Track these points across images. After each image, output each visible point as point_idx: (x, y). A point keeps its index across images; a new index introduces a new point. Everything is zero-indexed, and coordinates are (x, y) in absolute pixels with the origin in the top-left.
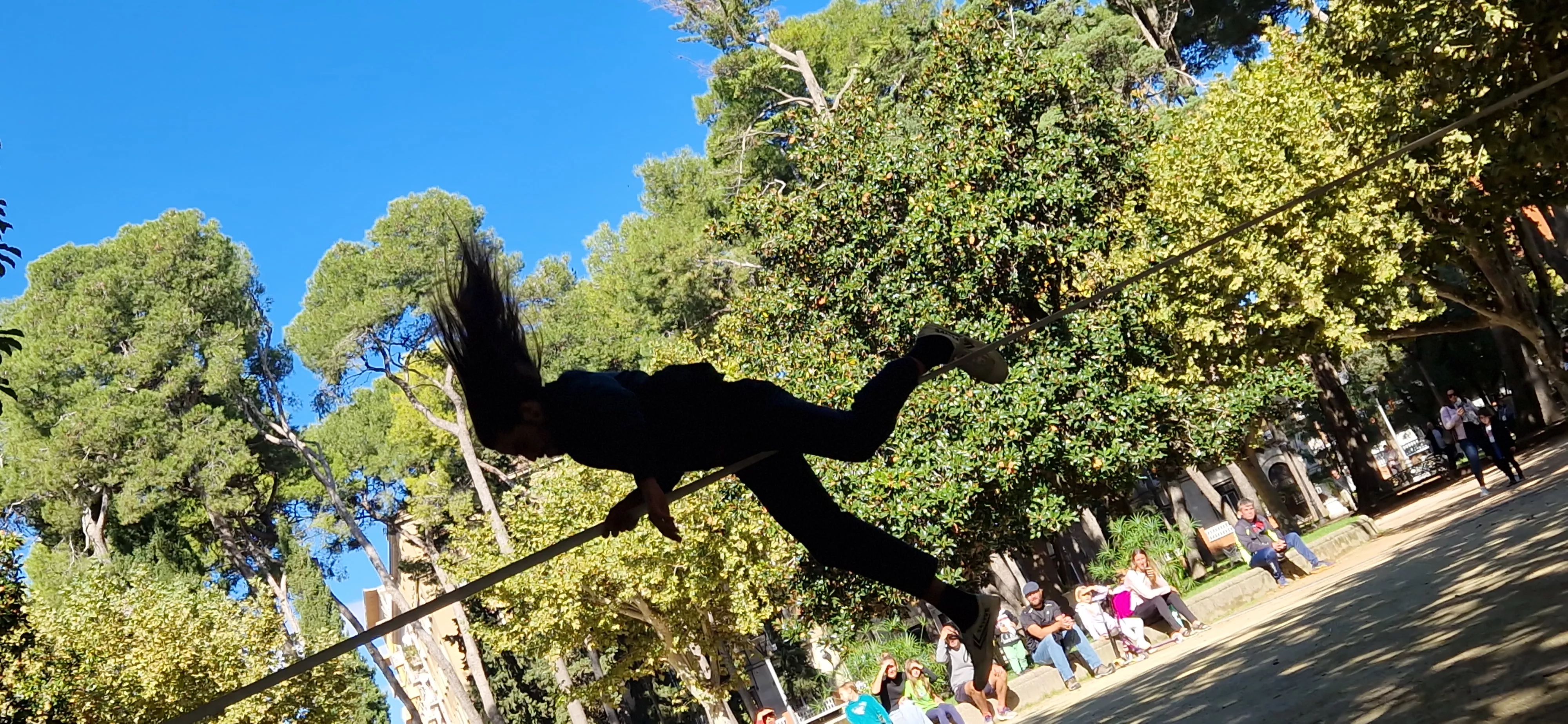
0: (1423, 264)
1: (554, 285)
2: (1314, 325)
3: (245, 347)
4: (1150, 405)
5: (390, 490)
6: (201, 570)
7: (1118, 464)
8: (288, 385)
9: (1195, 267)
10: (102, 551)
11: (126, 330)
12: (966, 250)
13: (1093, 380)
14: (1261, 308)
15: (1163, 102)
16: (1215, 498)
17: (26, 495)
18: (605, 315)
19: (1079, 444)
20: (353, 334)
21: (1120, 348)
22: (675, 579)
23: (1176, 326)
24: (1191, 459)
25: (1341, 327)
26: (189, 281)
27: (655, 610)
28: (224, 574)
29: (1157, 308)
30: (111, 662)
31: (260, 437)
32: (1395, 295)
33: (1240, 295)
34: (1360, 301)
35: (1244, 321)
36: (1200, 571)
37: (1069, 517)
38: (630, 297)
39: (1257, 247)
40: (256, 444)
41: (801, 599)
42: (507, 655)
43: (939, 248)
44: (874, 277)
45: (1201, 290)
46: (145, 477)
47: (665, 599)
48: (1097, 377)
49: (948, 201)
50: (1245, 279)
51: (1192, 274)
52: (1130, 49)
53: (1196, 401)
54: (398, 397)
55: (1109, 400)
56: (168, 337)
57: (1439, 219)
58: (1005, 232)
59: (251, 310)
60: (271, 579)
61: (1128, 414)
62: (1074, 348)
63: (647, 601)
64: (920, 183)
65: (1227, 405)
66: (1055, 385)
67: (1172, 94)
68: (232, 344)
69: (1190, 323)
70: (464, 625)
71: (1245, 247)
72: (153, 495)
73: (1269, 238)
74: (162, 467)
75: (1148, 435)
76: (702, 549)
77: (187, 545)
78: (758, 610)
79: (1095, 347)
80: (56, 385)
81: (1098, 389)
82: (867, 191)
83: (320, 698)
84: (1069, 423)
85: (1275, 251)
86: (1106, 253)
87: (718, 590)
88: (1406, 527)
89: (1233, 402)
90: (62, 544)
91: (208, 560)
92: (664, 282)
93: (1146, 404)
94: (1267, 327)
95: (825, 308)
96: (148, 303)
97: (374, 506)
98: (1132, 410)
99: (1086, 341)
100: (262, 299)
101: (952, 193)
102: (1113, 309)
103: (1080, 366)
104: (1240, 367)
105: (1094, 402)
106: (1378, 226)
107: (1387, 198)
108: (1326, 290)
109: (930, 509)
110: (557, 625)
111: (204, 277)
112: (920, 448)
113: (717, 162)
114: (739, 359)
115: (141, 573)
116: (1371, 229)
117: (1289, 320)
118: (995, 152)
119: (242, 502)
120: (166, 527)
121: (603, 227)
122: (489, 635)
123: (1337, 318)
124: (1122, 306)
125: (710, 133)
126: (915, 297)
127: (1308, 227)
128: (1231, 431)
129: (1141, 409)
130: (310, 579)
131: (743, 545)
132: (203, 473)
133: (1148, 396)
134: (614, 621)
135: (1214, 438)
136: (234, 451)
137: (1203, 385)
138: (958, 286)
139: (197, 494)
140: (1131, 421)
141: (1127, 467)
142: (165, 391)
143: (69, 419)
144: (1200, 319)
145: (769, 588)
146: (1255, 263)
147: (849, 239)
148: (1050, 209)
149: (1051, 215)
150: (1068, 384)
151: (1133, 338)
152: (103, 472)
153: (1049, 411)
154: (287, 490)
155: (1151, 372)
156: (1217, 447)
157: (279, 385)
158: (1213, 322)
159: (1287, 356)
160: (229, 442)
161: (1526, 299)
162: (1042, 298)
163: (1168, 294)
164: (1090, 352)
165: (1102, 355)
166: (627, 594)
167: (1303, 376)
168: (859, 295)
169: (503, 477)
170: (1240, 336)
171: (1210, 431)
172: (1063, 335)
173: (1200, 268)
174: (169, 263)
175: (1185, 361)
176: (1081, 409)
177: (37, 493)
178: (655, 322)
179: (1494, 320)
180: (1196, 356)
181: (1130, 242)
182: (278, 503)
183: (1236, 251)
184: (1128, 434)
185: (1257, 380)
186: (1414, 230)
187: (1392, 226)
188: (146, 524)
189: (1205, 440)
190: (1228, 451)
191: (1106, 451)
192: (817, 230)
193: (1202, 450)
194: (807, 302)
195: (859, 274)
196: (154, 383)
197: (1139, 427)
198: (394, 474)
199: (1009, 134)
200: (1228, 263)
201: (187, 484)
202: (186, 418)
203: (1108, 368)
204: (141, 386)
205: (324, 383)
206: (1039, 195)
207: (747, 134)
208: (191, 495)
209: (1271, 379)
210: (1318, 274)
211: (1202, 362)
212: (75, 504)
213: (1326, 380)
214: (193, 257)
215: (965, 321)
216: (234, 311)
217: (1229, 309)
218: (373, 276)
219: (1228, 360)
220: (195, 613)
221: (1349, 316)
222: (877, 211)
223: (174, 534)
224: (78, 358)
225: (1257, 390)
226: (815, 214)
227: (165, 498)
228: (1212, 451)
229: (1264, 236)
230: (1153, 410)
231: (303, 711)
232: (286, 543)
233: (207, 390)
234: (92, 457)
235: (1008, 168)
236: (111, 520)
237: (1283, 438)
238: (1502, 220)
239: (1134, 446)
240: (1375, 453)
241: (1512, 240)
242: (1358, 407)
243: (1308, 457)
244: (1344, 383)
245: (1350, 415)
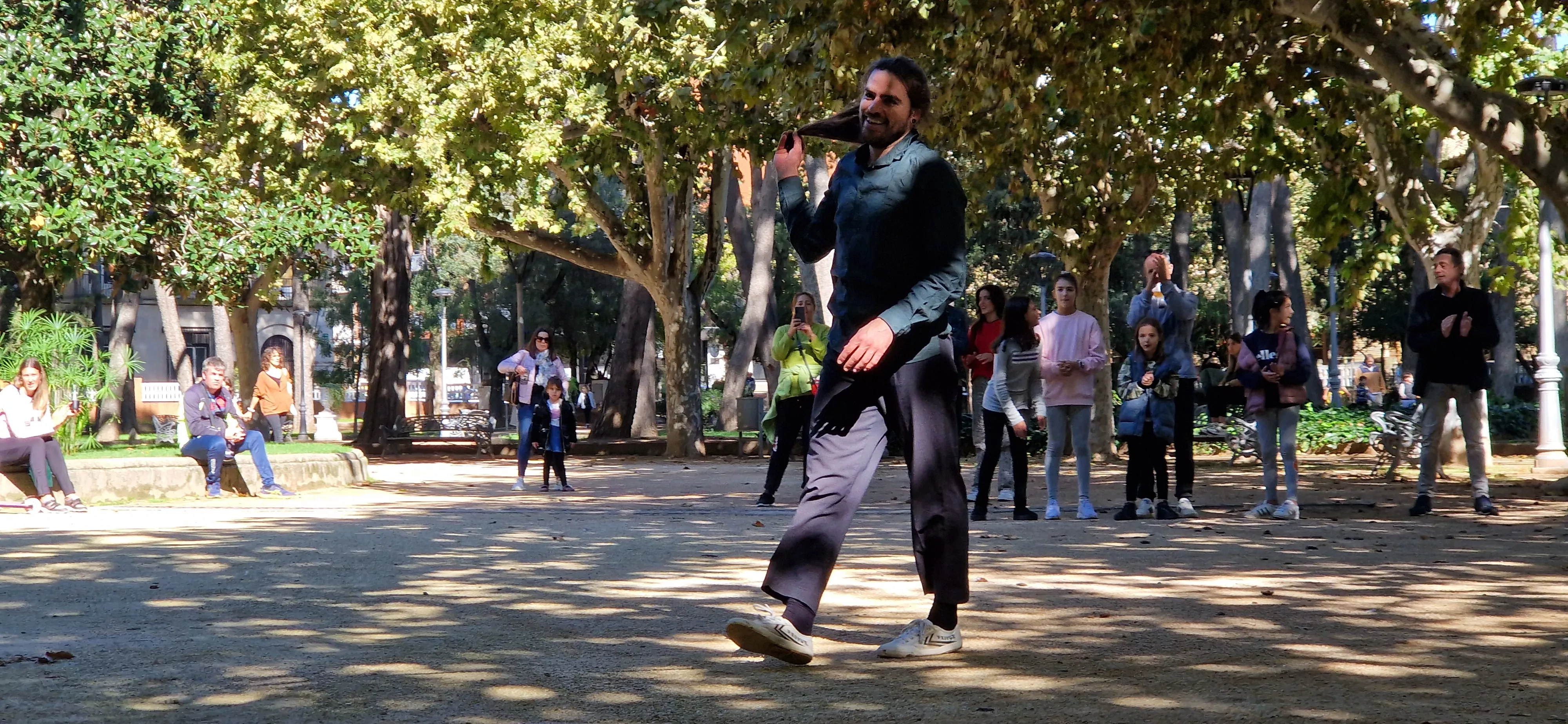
0: (586, 160)
4: (149, 175)
7: (66, 235)
9: (297, 20)
13: (85, 104)
14: (360, 119)
16: (177, 344)
19: (25, 183)
21: (144, 78)
23: (236, 87)
24: (170, 276)
25: (448, 192)
29: (220, 50)
32: (534, 183)
33: (339, 89)
34: (486, 171)
35: (326, 125)
36: (109, 433)
39: (391, 34)
45: (291, 55)
48: (94, 102)
50: (356, 68)
51: (289, 27)
53: (213, 199)
55: (94, 141)
57: (630, 111)
61: (112, 174)
62: (80, 46)
65: (252, 223)
66: (28, 83)
69: (256, 92)
71: (376, 26)
73: (412, 30)
75: (127, 214)
79: (110, 58)
81: (88, 119)
84: (24, 147)
85: (411, 50)
88: (403, 488)
89: (263, 223)
93: (143, 172)
94: (353, 146)
98: (121, 170)
99: (100, 45)
102: (161, 20)
103: (76, 76)
104: (293, 184)
105: (73, 135)
106: (554, 83)
107: (585, 53)
108: (451, 136)
116: (544, 83)
117: (387, 151)
123: (449, 179)
124: (175, 22)
127: (467, 40)
128: (241, 262)
129: (134, 175)
133: (151, 162)
135: (214, 260)
137: (233, 183)
140: (111, 184)
141: (78, 246)
144: (271, 94)
146: (378, 54)
150: (48, 91)
151: (169, 73)
155: (171, 134)
156: (213, 274)
158: (286, 106)
159: (361, 196)
161: (683, 264)
163: (244, 38)
164: (99, 63)
165: (115, 75)
167: (368, 233)
170: (309, 142)
171: (214, 249)
172: (74, 21)
173: (304, 24)
175: (224, 140)
176: (49, 135)
179: (634, 273)
180: (243, 140)
183: (361, 25)
184: (100, 201)
185: (308, 210)
186: (595, 111)
187: (571, 92)
189: (201, 257)
190: (224, 285)
191: (57, 210)
193: (192, 269)
197: (120, 198)
200: (344, 36)
203: (115, 98)
209: (326, 217)
210: (450, 109)
211: (247, 153)
213: (395, 252)
217: (317, 99)
219: (281, 167)
221: (465, 183)
225: (301, 223)
228: (203, 277)
229: (407, 24)
230: (150, 183)
237: (303, 303)
238: (702, 149)
239: (102, 219)
240: (410, 377)
241: (703, 182)
242: (417, 308)
243: (325, 347)
244: (415, 267)
245: (402, 314)
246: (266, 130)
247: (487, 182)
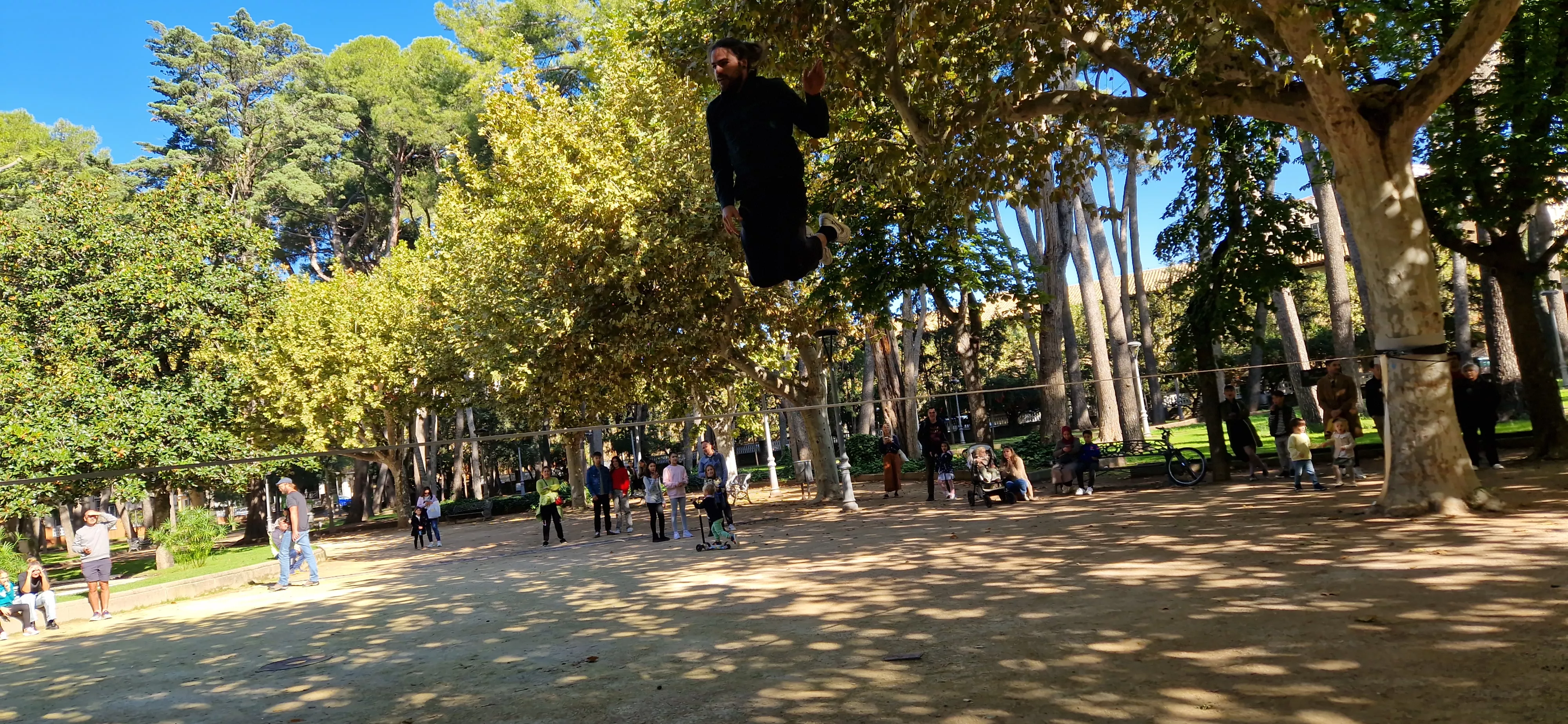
247: (332, 431)
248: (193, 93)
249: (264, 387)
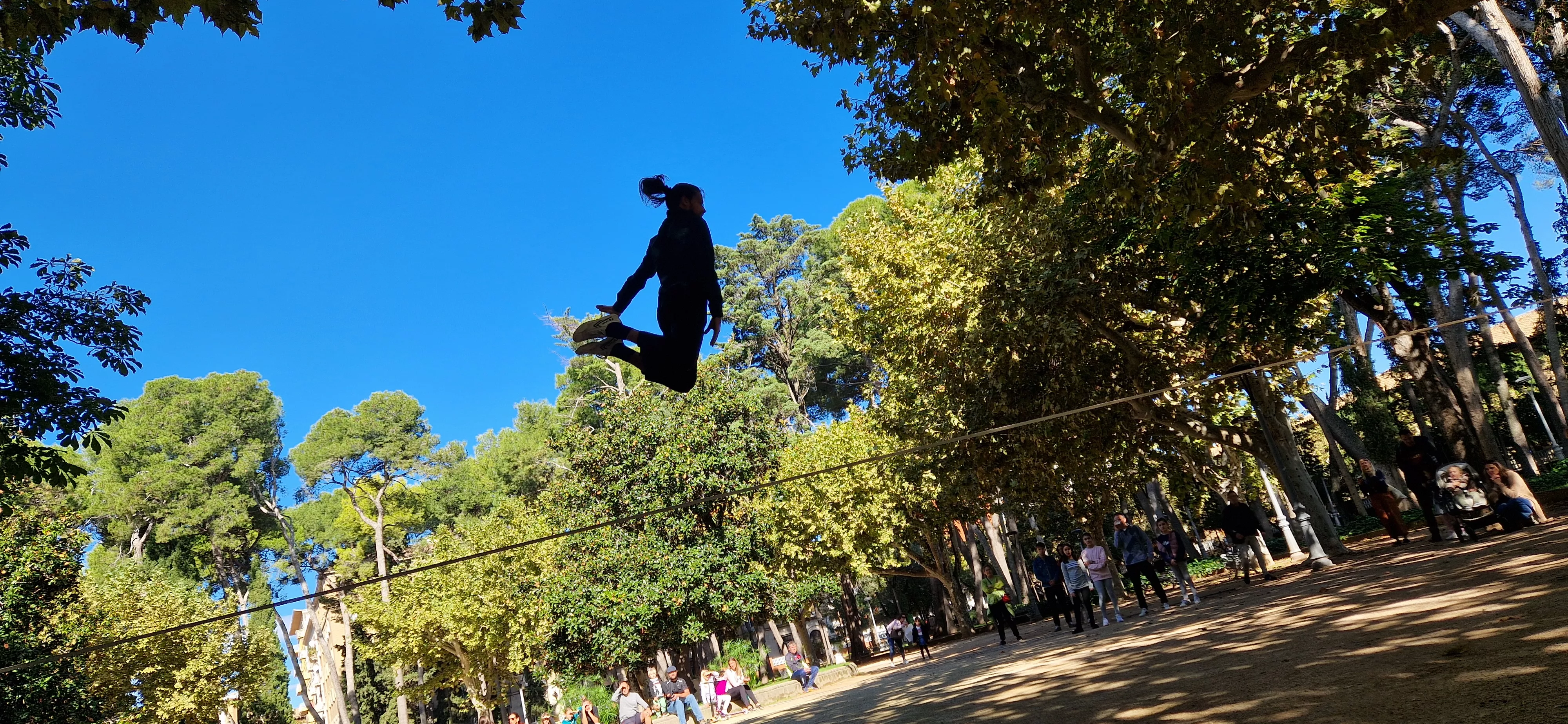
0: (903, 538)
1: (454, 457)
2: (845, 559)
3: (263, 455)
4: (757, 582)
5: (326, 554)
6: (197, 578)
7: (735, 611)
8: (284, 481)
9: (794, 516)
10: (139, 556)
11: (194, 431)
12: (681, 481)
13: (731, 563)
14: (822, 544)
15: (794, 431)
16: (780, 641)
17: (101, 514)
18: (478, 479)
19: (717, 596)
20: (330, 460)
21: (748, 549)
22: (480, 633)
23: (779, 545)
24: (773, 617)
25: (859, 562)
26: (241, 411)
27: (464, 649)
28: (211, 584)
29: (771, 533)
30: (123, 623)
31: (257, 508)
32: (888, 552)
33: (813, 536)
34: (870, 551)
35: (812, 549)
36: (765, 680)
37: (704, 635)
38: (495, 471)
39: (826, 512)
40: (254, 511)
41: (548, 656)
42: (370, 662)
43: (667, 477)
44: (629, 486)
45: (794, 529)
46: (180, 517)
47: (472, 644)
48: (733, 562)
49: (677, 453)
50: (817, 527)
51: (792, 519)
52: (783, 400)
53: (781, 586)
54: (346, 502)
55: (737, 575)
56: (219, 440)
57: (914, 517)
58: (702, 477)
59: (273, 435)
60: (239, 592)
61: (745, 585)
62: (725, 544)
63: (461, 643)
64: (664, 442)
65: (796, 591)
66: (711, 562)
67: (799, 427)
68: (256, 451)
69: (786, 545)
70: (349, 639)
71: (820, 511)
72: (181, 529)
73: (832, 509)
74: (192, 513)
75: (753, 598)
76: (500, 619)
77: (193, 562)
78: (522, 660)
79: (736, 546)
80: (141, 453)
81: (733, 568)
82: (636, 439)
83: (248, 667)
84: (714, 584)
85: (834, 516)
86: (751, 498)
87: (503, 644)
88: (872, 673)
89: (800, 589)
90: (115, 547)
91: (204, 573)
92: (516, 467)
93: (755, 582)
94: (823, 554)
95: (600, 497)
96: (213, 418)
97: (315, 561)
98: (748, 583)
99: (732, 542)
100: (282, 430)
101: (680, 450)
102: (749, 528)
103: (726, 555)
104: (806, 573)
105: (729, 575)
106: (885, 514)
107: (892, 501)
108: (855, 542)
109: (631, 617)
110: (403, 649)
111: (251, 411)
112: (633, 583)
113: (560, 410)
114: (546, 516)
115: (159, 573)
116: (881, 515)
117: (835, 553)
118: (706, 434)
119: (235, 543)
120: (183, 549)
121: (490, 431)
122: (362, 648)
123: (858, 557)
124: (754, 528)
125: (561, 395)
126: (648, 501)
127: (852, 507)
128: (795, 605)
129: (752, 584)
130: (263, 596)
131: (523, 621)
132: (216, 522)
133: (757, 578)
134: (438, 652)
135: (786, 607)
136: (239, 513)
137: (786, 578)
138: (673, 500)
139: (208, 533)
140: (746, 589)
141: (740, 614)
142: (208, 470)
143: (143, 475)
144: (791, 544)
145: (532, 648)
146: (823, 520)
147: (621, 463)
148: (728, 469)
149: (727, 473)
150: (718, 562)
151: (756, 546)
152: (154, 509)
153: (705, 575)
154: (264, 542)
155: (762, 566)
156: (787, 612)
157: (278, 480)
158: (797, 547)
159: (830, 571)
160: (238, 507)
161: (949, 567)
162: (714, 515)
163: (778, 527)
164: (732, 548)
165: (739, 551)
166: (449, 638)
167: (836, 584)
168: (620, 493)
169: (395, 558)
170: (808, 557)
171: (785, 603)
172: (721, 536)
173: (796, 517)
174: (232, 398)
175: (780, 564)
176: (722, 577)
177: (109, 514)
178: (505, 488)
179: (932, 574)
180: (786, 563)
181: (764, 495)
182: (256, 548)
183: (815, 512)
184: (743, 596)
185: (813, 581)
186: (902, 520)
187: (892, 516)
188: (171, 545)
189: (781, 607)
190: (791, 615)
191: (730, 603)
192: (606, 454)
193: (779, 612)
194: (591, 492)
195: (623, 482)
196: (202, 464)
197: (750, 593)
198: (331, 545)
199: (715, 427)
200: (810, 517)
201: (204, 526)
202: (215, 488)
203: (740, 559)
204: (192, 465)
205: (304, 484)
206: (723, 461)
207: (580, 399)
208: (205, 534)
209: (820, 581)
210: (852, 532)
211: (788, 567)
212: (131, 525)
213: (847, 589)
214: (248, 398)
215: (672, 518)
216: (263, 434)
217: (806, 541)
218: (351, 431)
219: (801, 568)
220: (186, 603)
221: (864, 557)
222: (640, 450)
223: (187, 554)
224: (159, 441)
225: (812, 586)
226: (606, 446)
227: (188, 532)
228: (783, 614)
229: (830, 507)
230: (758, 585)
231: (236, 674)
232: (254, 572)
233: (233, 474)
234: (150, 500)
235: (711, 443)
236: (151, 539)
237: (820, 616)
238: (943, 524)
239: (745, 603)
240: (864, 633)
241: (947, 536)
242: (860, 607)
243: (831, 629)
244: (856, 593)
245: (855, 610)
246: (793, 557)
247: (871, 555)
248: (732, 295)
249: (810, 525)
